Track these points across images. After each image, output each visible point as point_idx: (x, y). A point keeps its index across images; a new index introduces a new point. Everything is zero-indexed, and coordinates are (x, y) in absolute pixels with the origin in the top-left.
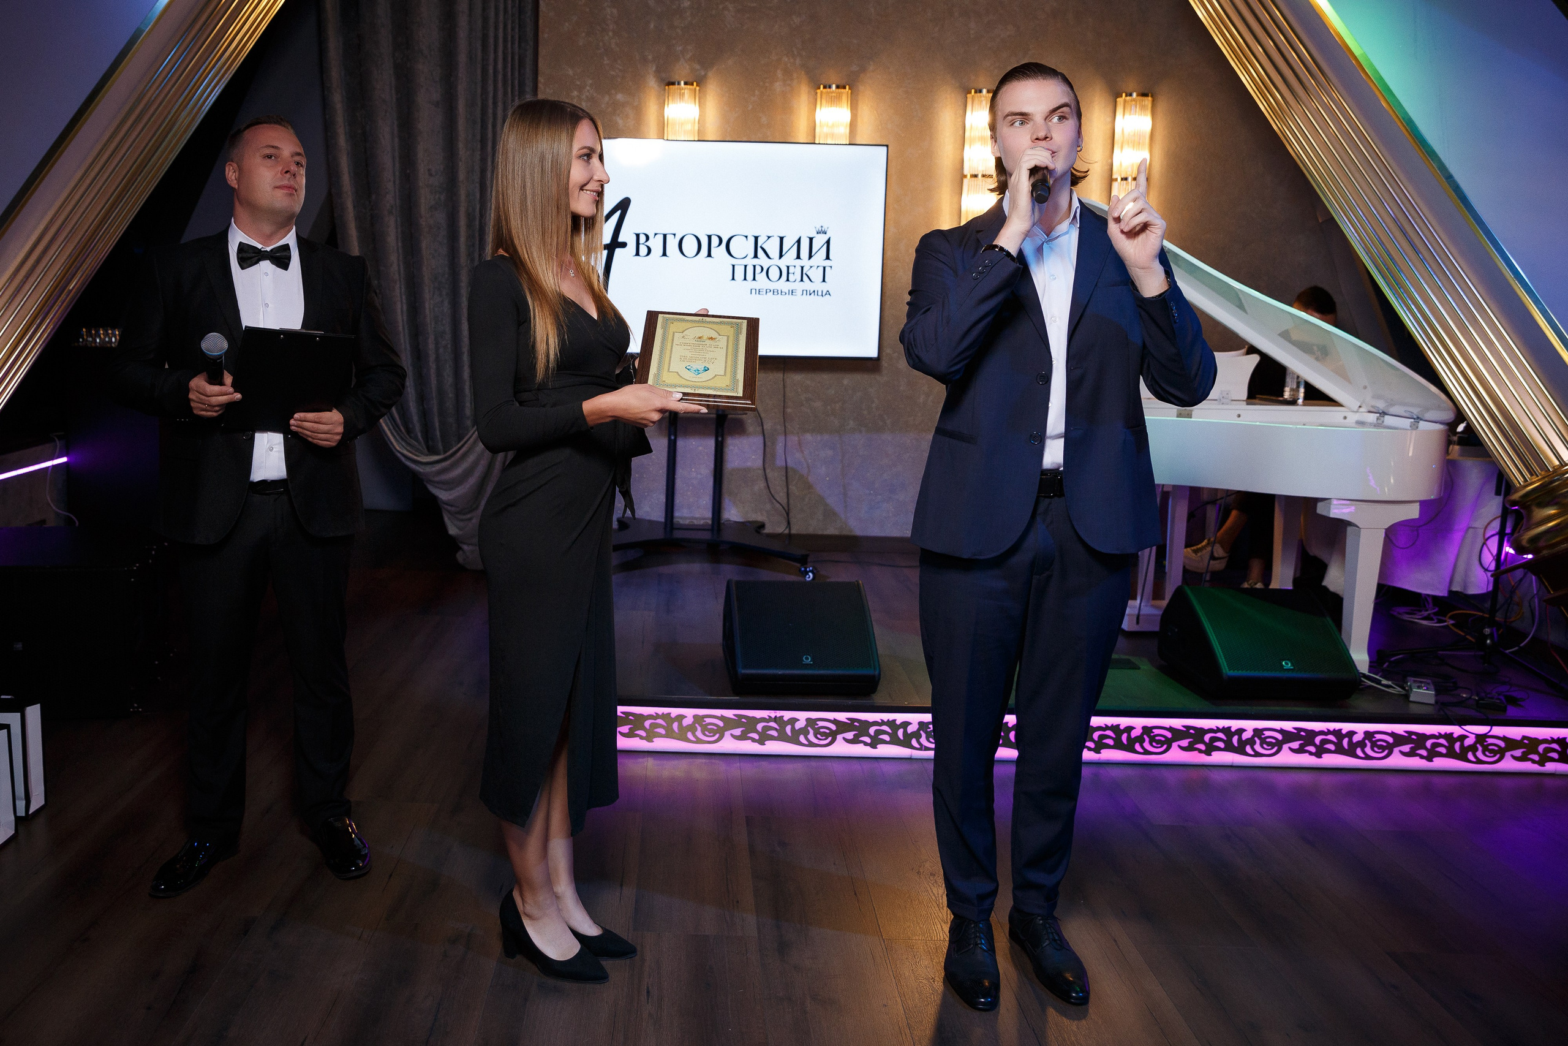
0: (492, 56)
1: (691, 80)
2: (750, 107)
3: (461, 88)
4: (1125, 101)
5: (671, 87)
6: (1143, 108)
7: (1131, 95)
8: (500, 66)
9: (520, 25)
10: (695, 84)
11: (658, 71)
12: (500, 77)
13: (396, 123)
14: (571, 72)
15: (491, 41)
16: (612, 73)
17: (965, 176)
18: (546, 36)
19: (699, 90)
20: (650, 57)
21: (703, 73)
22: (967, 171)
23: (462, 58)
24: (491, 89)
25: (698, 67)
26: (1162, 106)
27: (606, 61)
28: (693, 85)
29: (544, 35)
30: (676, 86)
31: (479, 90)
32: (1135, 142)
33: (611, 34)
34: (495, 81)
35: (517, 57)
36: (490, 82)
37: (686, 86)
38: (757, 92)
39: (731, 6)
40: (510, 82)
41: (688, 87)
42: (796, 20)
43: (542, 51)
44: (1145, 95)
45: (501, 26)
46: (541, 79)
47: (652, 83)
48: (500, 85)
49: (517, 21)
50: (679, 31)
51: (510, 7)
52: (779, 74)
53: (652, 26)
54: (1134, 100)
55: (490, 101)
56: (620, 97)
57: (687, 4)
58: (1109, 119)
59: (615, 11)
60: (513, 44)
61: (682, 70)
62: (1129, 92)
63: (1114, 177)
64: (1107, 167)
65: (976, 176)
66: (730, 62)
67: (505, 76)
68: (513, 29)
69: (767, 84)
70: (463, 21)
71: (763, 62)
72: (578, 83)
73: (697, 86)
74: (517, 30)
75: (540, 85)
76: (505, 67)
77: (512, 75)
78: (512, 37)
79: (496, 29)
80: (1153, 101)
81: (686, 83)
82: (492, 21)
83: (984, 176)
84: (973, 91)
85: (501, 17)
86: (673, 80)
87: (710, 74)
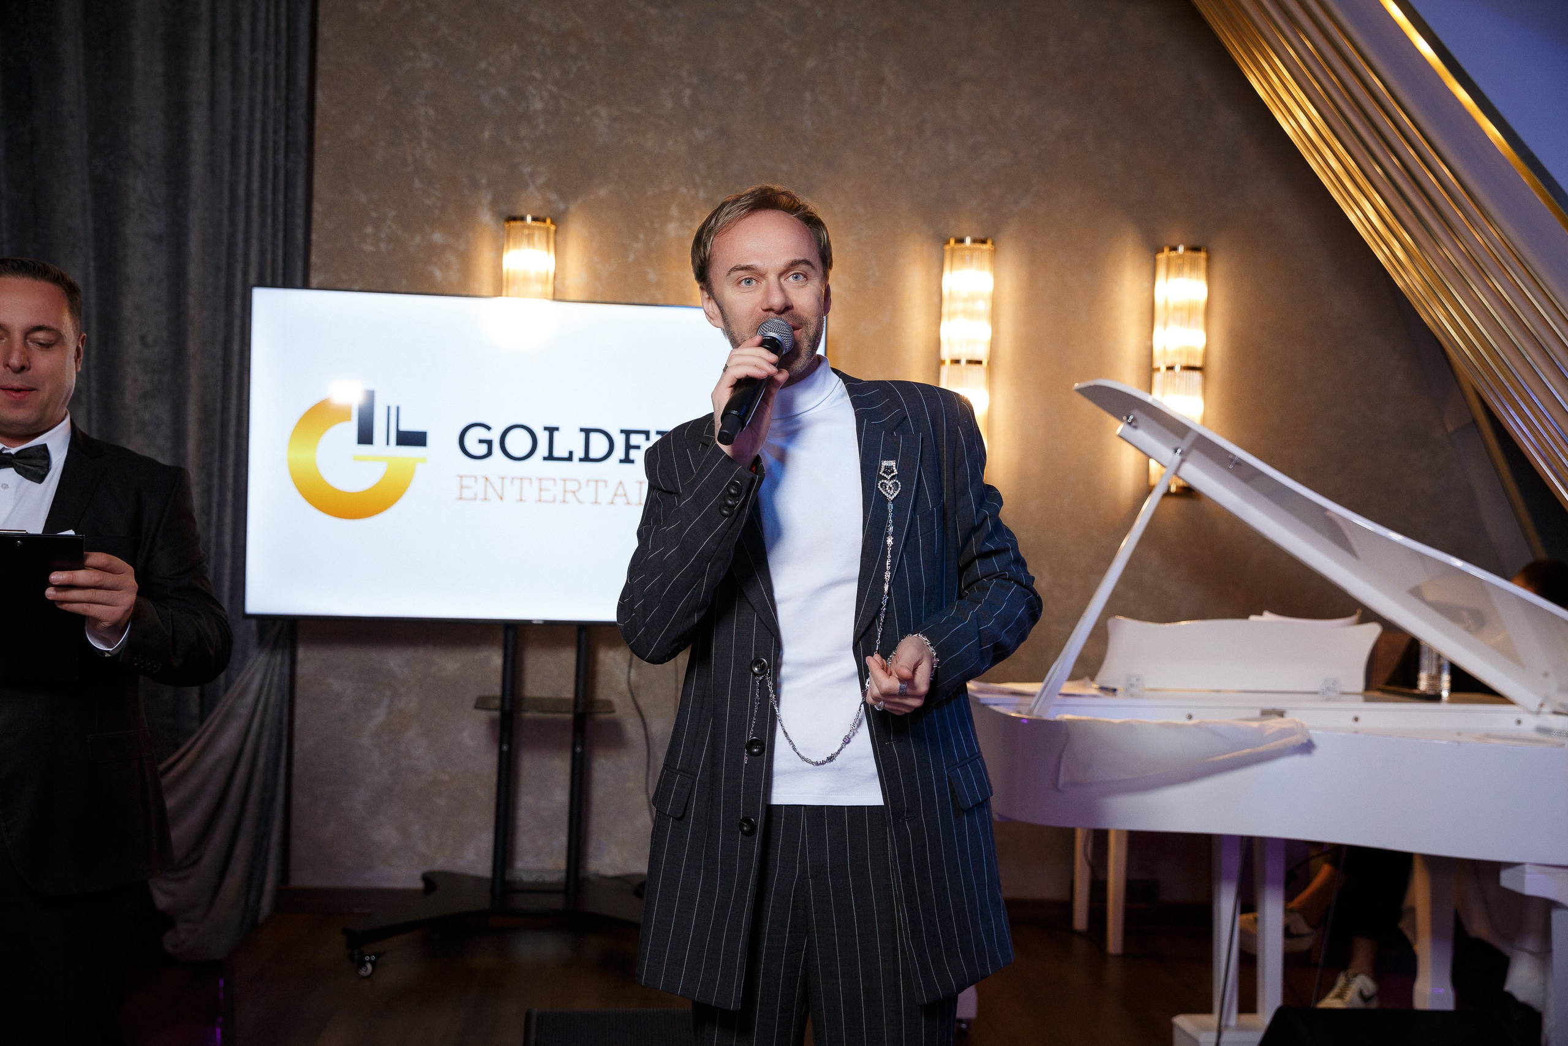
0: (243, 169)
1: (542, 215)
2: (631, 258)
3: (196, 215)
4: (1169, 259)
5: (513, 224)
6: (1194, 265)
7: (1175, 249)
8: (256, 186)
9: (288, 128)
10: (548, 221)
11: (494, 202)
12: (255, 202)
13: (92, 264)
14: (363, 199)
15: (243, 147)
16: (427, 202)
17: (943, 362)
18: (326, 142)
19: (556, 231)
20: (484, 181)
21: (562, 206)
22: (946, 354)
23: (198, 169)
24: (241, 218)
25: (554, 197)
26: (1221, 266)
27: (417, 184)
28: (544, 221)
29: (323, 142)
30: (519, 224)
31: (226, 222)
32: (1185, 316)
33: (424, 144)
34: (248, 209)
35: (281, 174)
36: (241, 210)
37: (535, 224)
38: (642, 237)
39: (603, 112)
40: (270, 210)
41: (541, 224)
42: (699, 135)
43: (321, 166)
44: (1196, 249)
45: (258, 126)
46: (318, 207)
47: (486, 217)
48: (255, 212)
49: (283, 119)
50: (527, 145)
51: (271, 98)
52: (674, 211)
53: (487, 135)
54: (1180, 257)
55: (240, 238)
56: (437, 237)
57: (538, 105)
58: (1146, 285)
59: (431, 112)
60: (275, 152)
61: (531, 200)
62: (1174, 244)
63: (1156, 365)
64: (1146, 352)
65: (957, 362)
66: (603, 192)
67: (263, 199)
68: (276, 132)
69: (657, 226)
70: (199, 116)
71: (650, 193)
72: (374, 215)
73: (552, 223)
74: (282, 133)
75: (316, 216)
76: (263, 187)
77: (274, 199)
78: (275, 143)
79: (251, 129)
80: (1209, 260)
81: (534, 219)
82: (244, 118)
83: (970, 362)
84: (952, 241)
85: (258, 115)
86: (517, 213)
87: (573, 208)
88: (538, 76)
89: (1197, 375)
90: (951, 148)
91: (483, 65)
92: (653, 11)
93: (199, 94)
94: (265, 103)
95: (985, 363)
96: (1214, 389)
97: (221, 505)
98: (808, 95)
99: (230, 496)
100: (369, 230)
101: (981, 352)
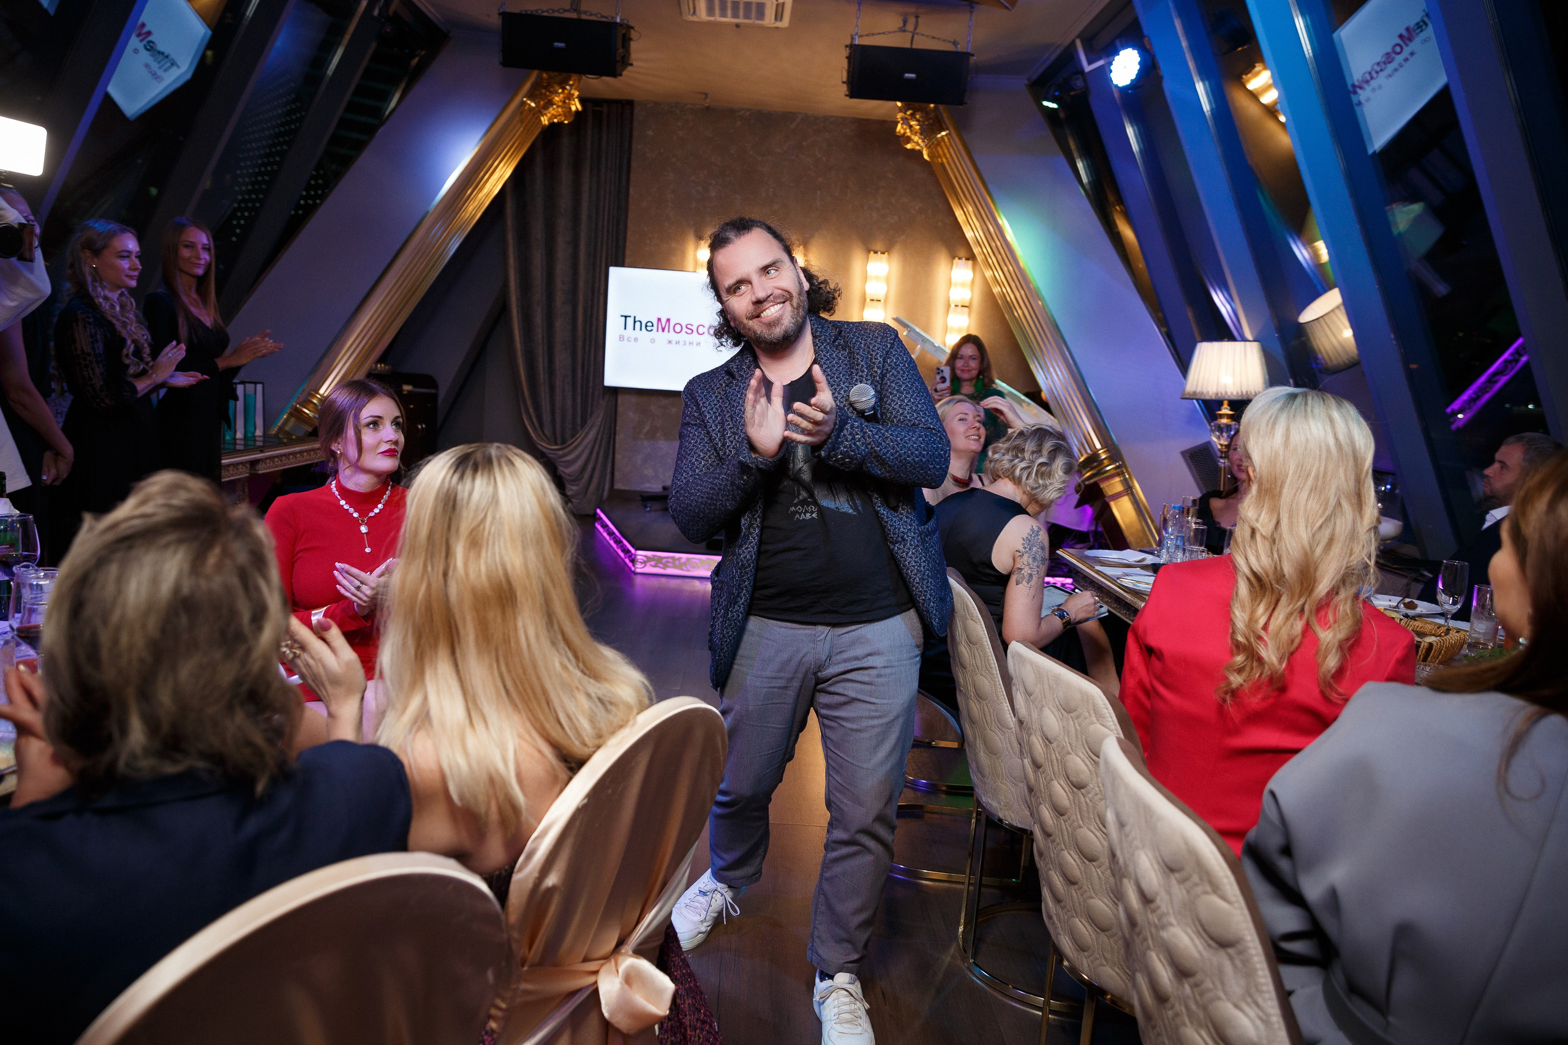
3: (583, 234)
4: (957, 262)
6: (967, 267)
7: (960, 259)
8: (606, 223)
9: (618, 201)
12: (605, 230)
13: (544, 252)
14: (646, 229)
16: (669, 231)
17: (867, 299)
22: (868, 297)
23: (584, 217)
24: (600, 236)
26: (978, 267)
27: (666, 224)
29: (632, 207)
31: (594, 237)
32: (963, 285)
33: (670, 209)
35: (616, 219)
36: (600, 233)
42: (776, 207)
43: (631, 216)
44: (968, 261)
45: (607, 201)
46: (629, 233)
48: (605, 234)
49: (617, 198)
51: (613, 189)
54: (962, 262)
56: (673, 245)
57: (713, 194)
58: (948, 271)
59: (673, 196)
60: (613, 210)
62: (960, 257)
63: (950, 304)
64: (947, 299)
65: (872, 300)
68: (614, 202)
70: (585, 196)
72: (650, 236)
74: (616, 202)
78: (614, 207)
79: (604, 202)
80: (972, 264)
83: (877, 300)
84: (873, 252)
85: (607, 196)
88: (714, 182)
89: (966, 309)
90: (874, 215)
91: (693, 178)
92: (760, 158)
93: (585, 188)
94: (610, 192)
95: (882, 301)
96: (974, 315)
97: (590, 346)
98: (819, 192)
99: (593, 342)
100: (648, 242)
101: (881, 296)
